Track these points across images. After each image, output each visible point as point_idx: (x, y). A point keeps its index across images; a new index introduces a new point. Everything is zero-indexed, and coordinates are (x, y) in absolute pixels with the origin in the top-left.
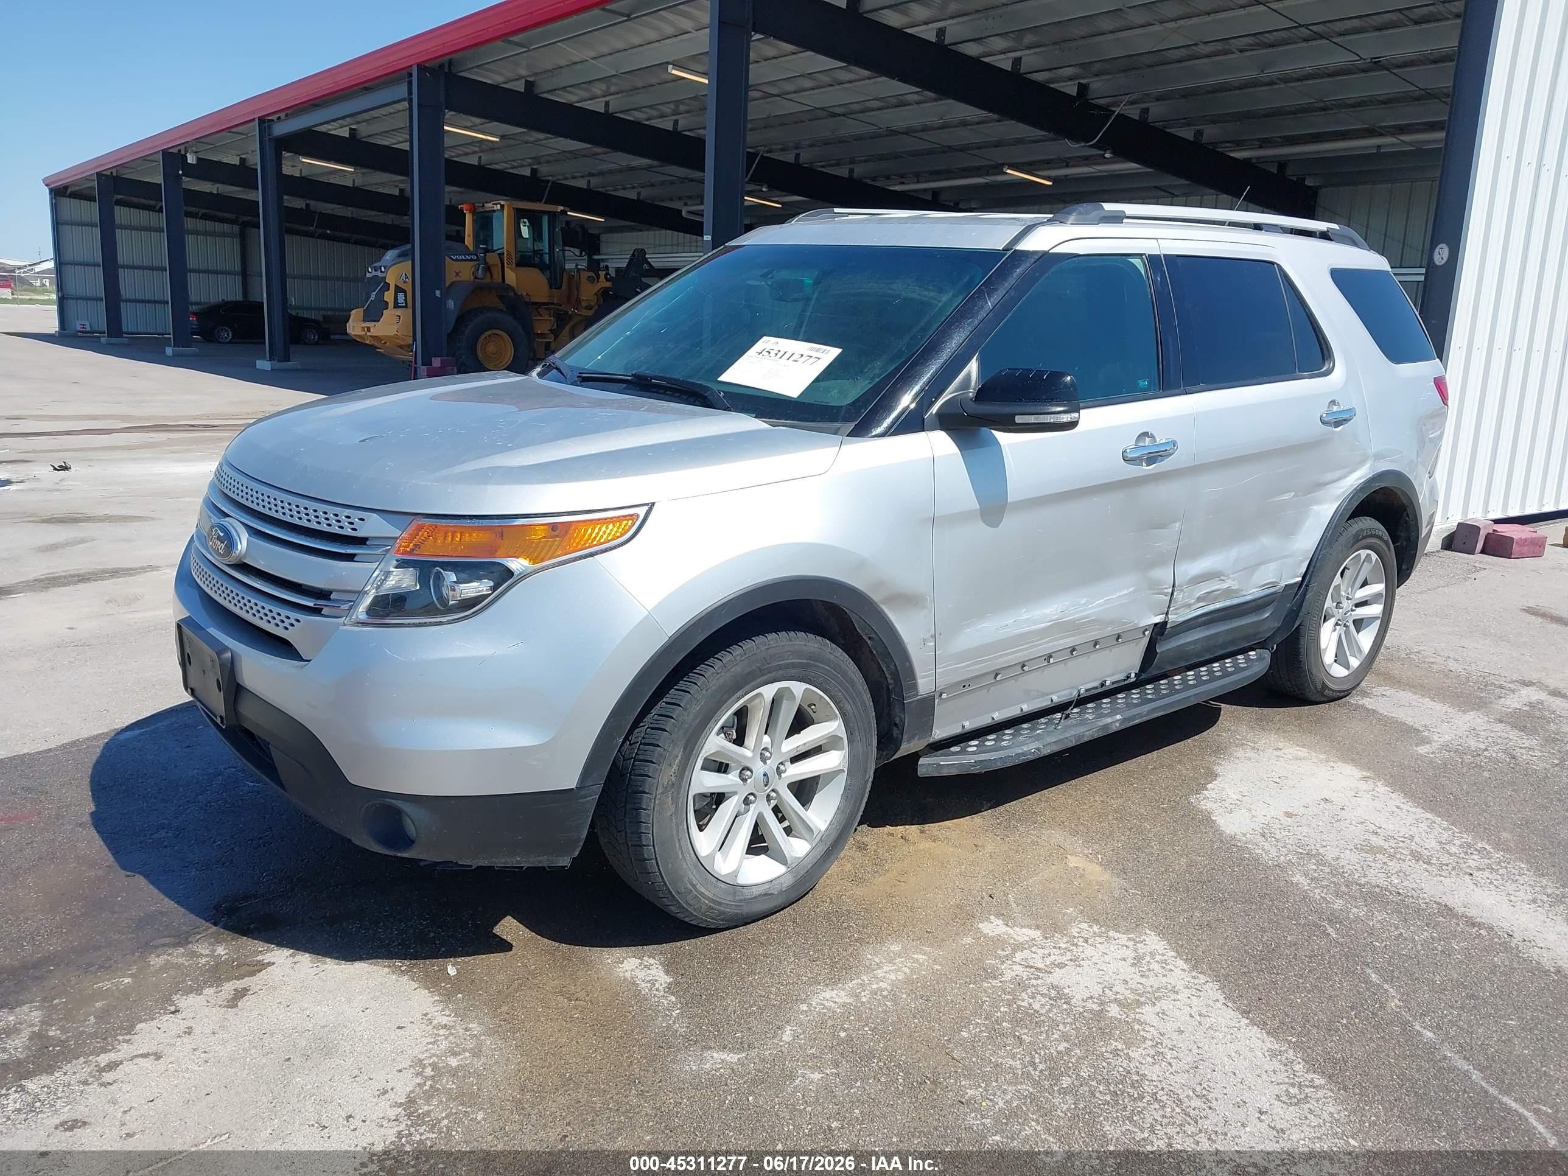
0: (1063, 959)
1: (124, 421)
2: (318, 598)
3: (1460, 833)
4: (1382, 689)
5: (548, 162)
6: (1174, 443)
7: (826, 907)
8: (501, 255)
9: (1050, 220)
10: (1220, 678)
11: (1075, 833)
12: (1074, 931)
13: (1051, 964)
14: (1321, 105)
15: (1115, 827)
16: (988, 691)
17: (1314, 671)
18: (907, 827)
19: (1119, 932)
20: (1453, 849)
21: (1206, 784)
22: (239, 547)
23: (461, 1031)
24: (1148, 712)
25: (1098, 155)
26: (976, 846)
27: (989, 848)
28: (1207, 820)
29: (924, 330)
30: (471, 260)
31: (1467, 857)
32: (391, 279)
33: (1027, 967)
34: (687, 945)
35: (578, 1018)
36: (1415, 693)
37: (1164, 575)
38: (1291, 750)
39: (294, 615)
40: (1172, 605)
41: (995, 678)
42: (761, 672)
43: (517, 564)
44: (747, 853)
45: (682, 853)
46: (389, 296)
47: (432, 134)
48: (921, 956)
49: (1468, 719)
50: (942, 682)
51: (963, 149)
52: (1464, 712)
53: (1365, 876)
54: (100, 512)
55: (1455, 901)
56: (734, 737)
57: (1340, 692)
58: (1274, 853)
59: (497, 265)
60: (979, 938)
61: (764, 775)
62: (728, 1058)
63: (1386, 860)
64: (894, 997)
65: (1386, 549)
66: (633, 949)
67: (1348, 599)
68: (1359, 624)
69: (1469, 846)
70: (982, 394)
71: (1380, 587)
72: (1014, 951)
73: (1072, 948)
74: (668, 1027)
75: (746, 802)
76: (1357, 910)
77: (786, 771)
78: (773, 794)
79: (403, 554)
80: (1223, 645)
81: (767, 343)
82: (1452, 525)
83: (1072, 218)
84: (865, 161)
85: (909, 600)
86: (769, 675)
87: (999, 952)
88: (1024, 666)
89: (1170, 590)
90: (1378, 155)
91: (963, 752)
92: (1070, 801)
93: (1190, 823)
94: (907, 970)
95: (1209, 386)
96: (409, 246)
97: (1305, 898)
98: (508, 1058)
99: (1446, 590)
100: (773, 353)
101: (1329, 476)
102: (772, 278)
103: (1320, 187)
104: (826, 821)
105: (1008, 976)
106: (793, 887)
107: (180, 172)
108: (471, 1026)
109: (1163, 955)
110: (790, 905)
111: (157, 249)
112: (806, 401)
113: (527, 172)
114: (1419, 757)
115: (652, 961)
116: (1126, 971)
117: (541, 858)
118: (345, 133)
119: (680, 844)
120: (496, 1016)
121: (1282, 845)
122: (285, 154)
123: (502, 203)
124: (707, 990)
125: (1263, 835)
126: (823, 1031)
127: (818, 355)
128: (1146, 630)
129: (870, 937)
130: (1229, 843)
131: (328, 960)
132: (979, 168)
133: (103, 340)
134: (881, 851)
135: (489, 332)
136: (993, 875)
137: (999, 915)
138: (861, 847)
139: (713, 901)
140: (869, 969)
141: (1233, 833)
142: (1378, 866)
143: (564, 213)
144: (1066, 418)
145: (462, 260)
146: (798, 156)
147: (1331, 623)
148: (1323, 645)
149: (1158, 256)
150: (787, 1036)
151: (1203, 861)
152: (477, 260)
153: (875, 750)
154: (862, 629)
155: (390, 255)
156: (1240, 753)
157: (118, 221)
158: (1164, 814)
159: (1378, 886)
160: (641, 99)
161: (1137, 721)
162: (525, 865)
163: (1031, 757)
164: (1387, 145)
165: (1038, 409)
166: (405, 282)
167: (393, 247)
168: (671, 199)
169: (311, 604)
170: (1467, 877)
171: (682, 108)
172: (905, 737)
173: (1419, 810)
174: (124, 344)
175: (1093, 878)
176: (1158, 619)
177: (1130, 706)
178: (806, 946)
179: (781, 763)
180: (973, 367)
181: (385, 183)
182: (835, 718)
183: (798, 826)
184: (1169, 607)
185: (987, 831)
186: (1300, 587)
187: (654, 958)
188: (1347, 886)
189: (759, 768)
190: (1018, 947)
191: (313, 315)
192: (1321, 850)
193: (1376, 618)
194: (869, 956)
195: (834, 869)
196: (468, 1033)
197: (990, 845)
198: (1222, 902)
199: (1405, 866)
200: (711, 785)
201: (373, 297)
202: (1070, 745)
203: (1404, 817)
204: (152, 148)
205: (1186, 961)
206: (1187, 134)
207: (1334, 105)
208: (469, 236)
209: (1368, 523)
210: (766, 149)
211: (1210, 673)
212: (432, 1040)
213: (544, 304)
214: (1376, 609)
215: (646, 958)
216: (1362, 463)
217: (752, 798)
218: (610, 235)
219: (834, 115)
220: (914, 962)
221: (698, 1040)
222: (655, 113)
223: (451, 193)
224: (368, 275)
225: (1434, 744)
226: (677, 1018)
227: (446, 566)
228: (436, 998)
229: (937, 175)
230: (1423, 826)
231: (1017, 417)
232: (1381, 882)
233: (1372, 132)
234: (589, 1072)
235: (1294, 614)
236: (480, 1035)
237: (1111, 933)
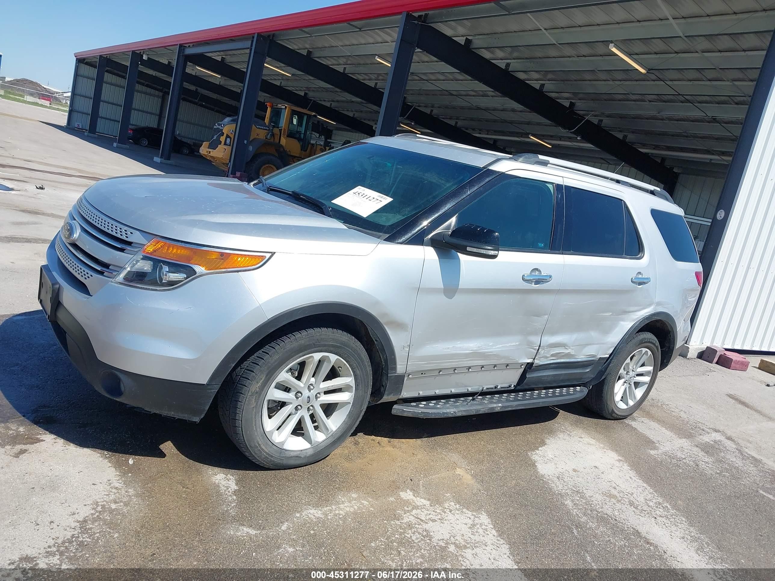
0: (436, 518)
1: (80, 172)
2: (103, 267)
3: (658, 497)
4: (643, 419)
5: (313, 91)
6: (550, 277)
7: (328, 469)
8: (280, 130)
9: (510, 158)
10: (558, 396)
11: (464, 457)
12: (446, 505)
13: (429, 519)
14: (685, 134)
15: (486, 459)
16: (435, 379)
17: (609, 403)
18: (382, 438)
19: (469, 510)
20: (651, 504)
21: (538, 447)
22: (75, 235)
23: (124, 492)
24: (516, 405)
25: (574, 137)
26: (413, 454)
27: (419, 456)
28: (533, 465)
29: (434, 198)
30: (266, 129)
31: (657, 509)
32: (225, 130)
33: (416, 518)
34: (251, 473)
35: (184, 497)
36: (659, 424)
37: (536, 340)
38: (587, 440)
39: (90, 273)
40: (537, 355)
41: (439, 373)
42: (315, 346)
43: (199, 269)
44: (291, 434)
45: (256, 427)
46: (223, 139)
47: (258, 66)
48: (365, 502)
49: (681, 442)
50: (410, 369)
51: (511, 122)
52: (680, 438)
53: (602, 508)
54: (49, 211)
55: (643, 530)
56: (296, 375)
57: (621, 416)
58: (560, 487)
59: (278, 134)
60: (398, 499)
61: (308, 397)
62: (251, 532)
63: (615, 502)
64: (344, 519)
65: (656, 351)
66: (224, 469)
67: (633, 371)
68: (637, 385)
69: (660, 504)
70: (456, 233)
71: (650, 368)
72: (413, 509)
73: (442, 513)
74: (227, 511)
75: (296, 409)
76: (591, 524)
77: (320, 397)
78: (311, 408)
79: (146, 253)
80: (563, 381)
81: (359, 189)
82: (704, 347)
83: (521, 159)
84: (464, 120)
85: (400, 326)
86: (319, 348)
87: (406, 508)
88: (455, 370)
89: (537, 348)
90: (710, 163)
91: (417, 406)
92: (468, 442)
93: (524, 464)
94: (356, 507)
95: (575, 253)
96: (236, 117)
97: (568, 512)
98: (142, 510)
99: (692, 378)
100: (361, 195)
101: (632, 309)
102: (373, 159)
103: (679, 173)
104: (336, 426)
105: (405, 521)
106: (312, 456)
107: (139, 63)
108: (129, 490)
109: (486, 526)
110: (310, 464)
111: (119, 96)
112: (370, 220)
113: (302, 94)
114: (650, 456)
115: (231, 477)
116: (465, 530)
117: (184, 415)
118: (219, 59)
119: (255, 423)
120: (144, 488)
121: (566, 484)
122: (189, 63)
123: (286, 105)
124: (253, 497)
125: (558, 478)
126: (303, 528)
127: (381, 199)
128: (522, 365)
129: (344, 488)
130: (539, 478)
131: (72, 444)
132: (518, 133)
133: (86, 134)
134: (365, 447)
135: (267, 165)
136: (417, 470)
137: (411, 490)
138: (356, 443)
139: (268, 454)
140: (338, 503)
141: (543, 474)
142: (610, 504)
143: (315, 116)
144: (492, 253)
145: (261, 129)
146: (432, 111)
147: (621, 381)
148: (616, 391)
149: (562, 185)
150: (284, 527)
151: (524, 484)
152: (269, 130)
153: (369, 396)
154: (372, 335)
155: (227, 119)
156: (561, 435)
157: (105, 80)
158: (512, 458)
159: (607, 514)
160: (362, 69)
161: (510, 409)
162: (177, 417)
163: (450, 416)
164: (714, 160)
165: (479, 246)
166: (231, 133)
167: (229, 116)
168: (369, 120)
169: (99, 269)
170: (653, 519)
171: (381, 78)
172: (386, 393)
173: (641, 481)
174: (95, 138)
175: (465, 481)
176: (529, 361)
177: (507, 400)
178: (310, 486)
179: (319, 393)
180: (453, 220)
181: (233, 85)
182: (351, 376)
183: (321, 426)
184: (536, 356)
185: (421, 448)
186: (607, 360)
187: (233, 476)
188: (591, 511)
189: (306, 393)
190: (416, 507)
191: (189, 141)
192: (585, 491)
193: (647, 383)
194: (340, 497)
195: (338, 451)
196: (126, 494)
197: (421, 455)
198: (525, 506)
199: (624, 507)
200: (278, 397)
201: (215, 138)
202: (472, 414)
203: (632, 483)
204: (128, 49)
205: (497, 531)
206: (620, 136)
207: (691, 135)
208: (267, 118)
209: (649, 336)
210: (417, 105)
211: (554, 393)
212: (108, 493)
213: (297, 157)
214: (647, 379)
215: (229, 475)
216: (650, 305)
217: (299, 407)
218: (337, 131)
219: (452, 95)
220: (361, 504)
221: (240, 520)
222: (367, 77)
223: (262, 96)
224: (215, 127)
225: (660, 451)
226: (233, 507)
227: (165, 263)
228: (118, 473)
229: (496, 132)
230: (640, 490)
231: (468, 248)
232: (609, 513)
233: (708, 152)
234: (179, 524)
235: (602, 373)
236: (132, 496)
237: (464, 510)
